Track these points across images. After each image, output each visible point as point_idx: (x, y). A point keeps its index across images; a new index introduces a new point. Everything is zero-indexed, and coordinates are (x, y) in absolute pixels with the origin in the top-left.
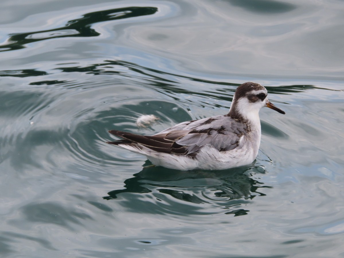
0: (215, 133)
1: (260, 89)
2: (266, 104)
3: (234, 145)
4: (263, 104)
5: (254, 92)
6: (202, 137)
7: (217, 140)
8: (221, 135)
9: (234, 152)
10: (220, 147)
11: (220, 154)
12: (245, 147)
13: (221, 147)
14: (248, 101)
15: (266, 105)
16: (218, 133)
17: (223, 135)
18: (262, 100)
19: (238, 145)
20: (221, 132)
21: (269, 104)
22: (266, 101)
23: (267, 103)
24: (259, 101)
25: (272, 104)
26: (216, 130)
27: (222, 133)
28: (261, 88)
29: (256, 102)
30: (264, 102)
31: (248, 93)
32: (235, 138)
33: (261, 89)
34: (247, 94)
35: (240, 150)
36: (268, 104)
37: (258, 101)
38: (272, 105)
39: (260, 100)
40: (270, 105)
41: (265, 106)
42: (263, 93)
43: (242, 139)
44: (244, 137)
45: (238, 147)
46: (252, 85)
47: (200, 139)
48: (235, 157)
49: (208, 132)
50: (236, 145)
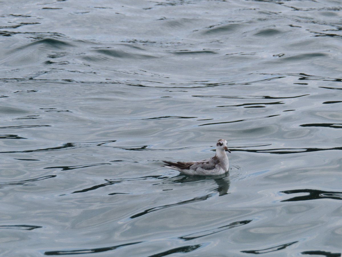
0: (205, 164)
7: (205, 166)
8: (207, 164)
9: (213, 171)
11: (207, 171)
12: (218, 168)
19: (215, 168)
21: (225, 148)
32: (213, 165)
35: (216, 170)
43: (217, 165)
47: (199, 165)
48: (213, 173)
49: (203, 163)
50: (214, 167)
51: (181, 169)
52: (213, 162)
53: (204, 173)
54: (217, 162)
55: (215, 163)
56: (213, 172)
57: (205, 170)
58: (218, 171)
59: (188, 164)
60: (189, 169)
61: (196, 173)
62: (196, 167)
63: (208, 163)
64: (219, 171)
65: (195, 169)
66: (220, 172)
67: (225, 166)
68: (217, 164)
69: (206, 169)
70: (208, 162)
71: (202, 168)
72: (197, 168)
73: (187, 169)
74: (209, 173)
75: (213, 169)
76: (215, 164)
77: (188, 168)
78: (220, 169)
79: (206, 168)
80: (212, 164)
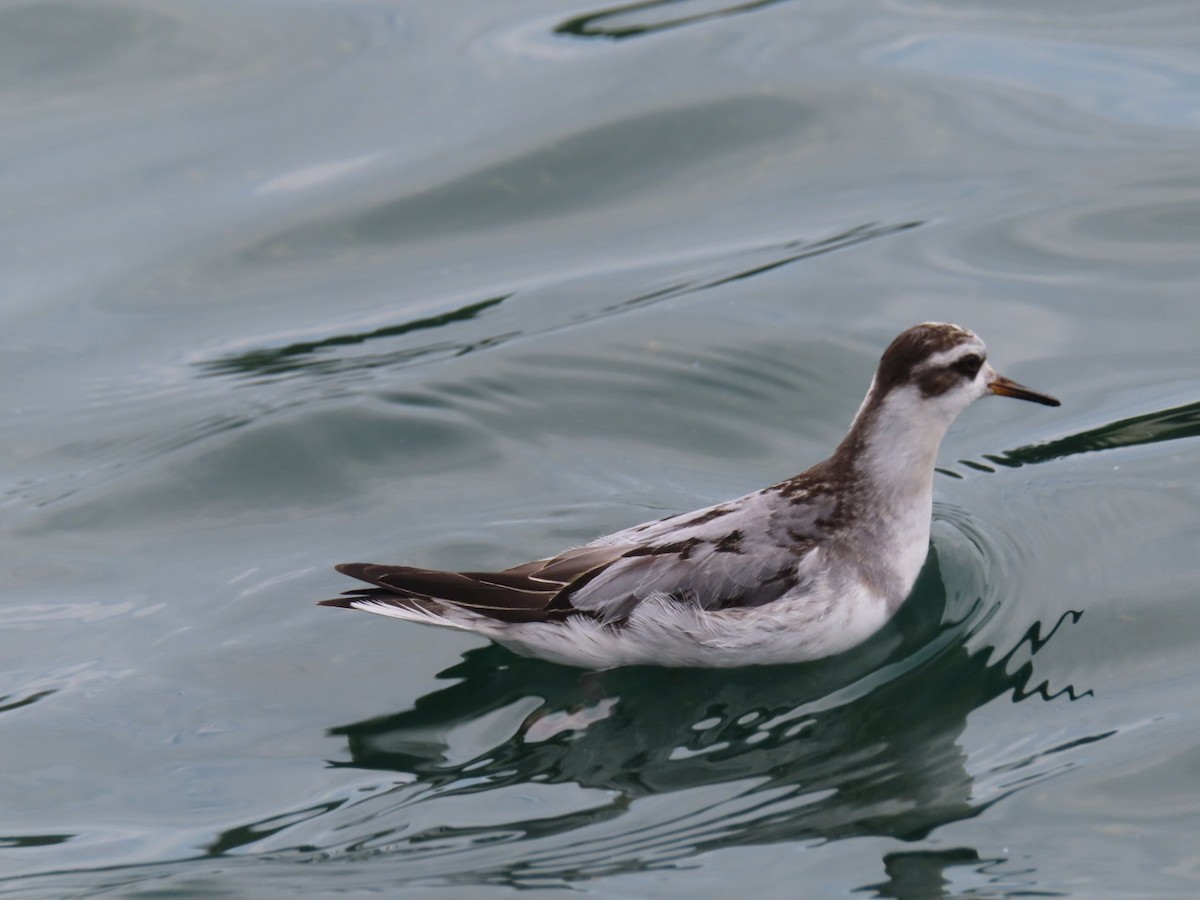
0: (705, 552)
1: (954, 342)
2: (989, 385)
3: (776, 583)
4: (978, 391)
5: (939, 359)
6: (657, 566)
7: (708, 572)
8: (727, 555)
9: (779, 611)
10: (718, 596)
11: (725, 619)
12: (823, 588)
13: (722, 595)
14: (921, 394)
15: (991, 390)
16: (716, 551)
17: (734, 555)
18: (972, 375)
19: (792, 583)
20: (731, 545)
21: (998, 383)
22: (986, 377)
23: (992, 381)
24: (961, 386)
25: (1010, 382)
26: (712, 542)
27: (731, 550)
28: (960, 339)
29: (952, 390)
30: (981, 381)
31: (917, 368)
32: (781, 557)
33: (960, 343)
34: (915, 374)
35: (803, 601)
36: (997, 385)
37: (958, 385)
38: (1010, 385)
39: (966, 379)
40: (1004, 388)
41: (985, 395)
42: (971, 355)
43: (811, 558)
44: (819, 552)
45: (793, 590)
46: (926, 336)
47: (648, 574)
48: (782, 628)
49: (685, 549)
50: (783, 581)
51: (497, 623)
52: (782, 533)
53: (698, 644)
54: (820, 523)
55: (799, 538)
56: (780, 619)
57: (704, 615)
58: (822, 607)
59: (556, 572)
60: (561, 618)
61: (624, 648)
62: (626, 595)
63: (729, 543)
64: (828, 611)
65: (619, 619)
66: (840, 613)
67: (888, 557)
68: (818, 541)
69: (710, 607)
70: (736, 536)
71: (678, 596)
72: (632, 602)
73: (543, 619)
74: (747, 639)
75: (776, 595)
76: (801, 541)
77: (559, 610)
78: (838, 588)
79: (716, 596)
80: (765, 554)
